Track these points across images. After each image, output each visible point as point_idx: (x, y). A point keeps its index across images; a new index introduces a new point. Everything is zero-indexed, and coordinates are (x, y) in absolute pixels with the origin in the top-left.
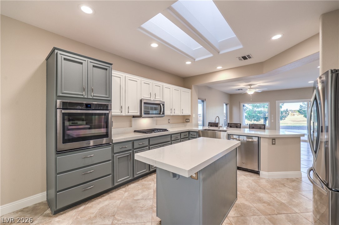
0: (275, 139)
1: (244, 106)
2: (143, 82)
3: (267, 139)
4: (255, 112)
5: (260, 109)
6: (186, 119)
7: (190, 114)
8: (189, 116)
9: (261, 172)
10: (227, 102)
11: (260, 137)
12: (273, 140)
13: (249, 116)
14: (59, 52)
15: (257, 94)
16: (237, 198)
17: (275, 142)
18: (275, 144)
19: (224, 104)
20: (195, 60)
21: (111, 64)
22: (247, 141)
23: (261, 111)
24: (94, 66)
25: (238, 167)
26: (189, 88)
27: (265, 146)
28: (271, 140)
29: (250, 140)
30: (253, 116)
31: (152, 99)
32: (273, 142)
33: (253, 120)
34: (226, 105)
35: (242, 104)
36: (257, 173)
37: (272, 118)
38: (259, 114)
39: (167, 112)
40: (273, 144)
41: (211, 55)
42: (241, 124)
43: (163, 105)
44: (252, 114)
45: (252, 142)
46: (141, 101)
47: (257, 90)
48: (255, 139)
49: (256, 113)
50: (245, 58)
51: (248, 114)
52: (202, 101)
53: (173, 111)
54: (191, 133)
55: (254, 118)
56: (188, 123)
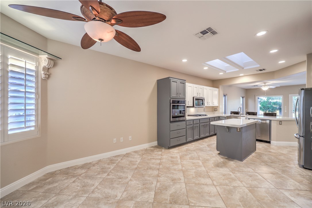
0: (281, 121)
1: (258, 98)
2: (194, 87)
3: (276, 121)
4: (270, 103)
5: (275, 101)
6: (214, 109)
7: (218, 105)
8: (217, 106)
9: (272, 142)
10: (243, 96)
11: (271, 120)
12: (280, 122)
13: (264, 108)
14: (171, 79)
15: (271, 89)
16: (256, 150)
17: (281, 123)
18: (281, 124)
19: (241, 97)
20: (226, 72)
21: (185, 80)
22: (262, 123)
23: (276, 102)
24: (180, 83)
25: (257, 139)
26: (218, 87)
27: (274, 125)
28: (279, 122)
29: (264, 122)
30: (268, 107)
31: (198, 96)
32: (280, 123)
33: (268, 111)
34: (243, 98)
35: (257, 97)
36: (269, 142)
37: (286, 109)
38: (275, 105)
39: (206, 105)
40: (280, 124)
41: (238, 70)
42: (257, 113)
43: (204, 99)
44: (267, 105)
45: (266, 123)
46: (193, 98)
47: (271, 87)
48: (268, 122)
49: (271, 105)
50: (261, 70)
51: (263, 105)
52: (224, 95)
53: (209, 103)
54: (221, 118)
55: (269, 109)
56: (216, 111)
